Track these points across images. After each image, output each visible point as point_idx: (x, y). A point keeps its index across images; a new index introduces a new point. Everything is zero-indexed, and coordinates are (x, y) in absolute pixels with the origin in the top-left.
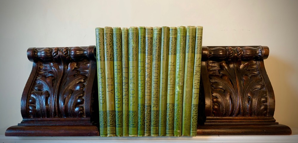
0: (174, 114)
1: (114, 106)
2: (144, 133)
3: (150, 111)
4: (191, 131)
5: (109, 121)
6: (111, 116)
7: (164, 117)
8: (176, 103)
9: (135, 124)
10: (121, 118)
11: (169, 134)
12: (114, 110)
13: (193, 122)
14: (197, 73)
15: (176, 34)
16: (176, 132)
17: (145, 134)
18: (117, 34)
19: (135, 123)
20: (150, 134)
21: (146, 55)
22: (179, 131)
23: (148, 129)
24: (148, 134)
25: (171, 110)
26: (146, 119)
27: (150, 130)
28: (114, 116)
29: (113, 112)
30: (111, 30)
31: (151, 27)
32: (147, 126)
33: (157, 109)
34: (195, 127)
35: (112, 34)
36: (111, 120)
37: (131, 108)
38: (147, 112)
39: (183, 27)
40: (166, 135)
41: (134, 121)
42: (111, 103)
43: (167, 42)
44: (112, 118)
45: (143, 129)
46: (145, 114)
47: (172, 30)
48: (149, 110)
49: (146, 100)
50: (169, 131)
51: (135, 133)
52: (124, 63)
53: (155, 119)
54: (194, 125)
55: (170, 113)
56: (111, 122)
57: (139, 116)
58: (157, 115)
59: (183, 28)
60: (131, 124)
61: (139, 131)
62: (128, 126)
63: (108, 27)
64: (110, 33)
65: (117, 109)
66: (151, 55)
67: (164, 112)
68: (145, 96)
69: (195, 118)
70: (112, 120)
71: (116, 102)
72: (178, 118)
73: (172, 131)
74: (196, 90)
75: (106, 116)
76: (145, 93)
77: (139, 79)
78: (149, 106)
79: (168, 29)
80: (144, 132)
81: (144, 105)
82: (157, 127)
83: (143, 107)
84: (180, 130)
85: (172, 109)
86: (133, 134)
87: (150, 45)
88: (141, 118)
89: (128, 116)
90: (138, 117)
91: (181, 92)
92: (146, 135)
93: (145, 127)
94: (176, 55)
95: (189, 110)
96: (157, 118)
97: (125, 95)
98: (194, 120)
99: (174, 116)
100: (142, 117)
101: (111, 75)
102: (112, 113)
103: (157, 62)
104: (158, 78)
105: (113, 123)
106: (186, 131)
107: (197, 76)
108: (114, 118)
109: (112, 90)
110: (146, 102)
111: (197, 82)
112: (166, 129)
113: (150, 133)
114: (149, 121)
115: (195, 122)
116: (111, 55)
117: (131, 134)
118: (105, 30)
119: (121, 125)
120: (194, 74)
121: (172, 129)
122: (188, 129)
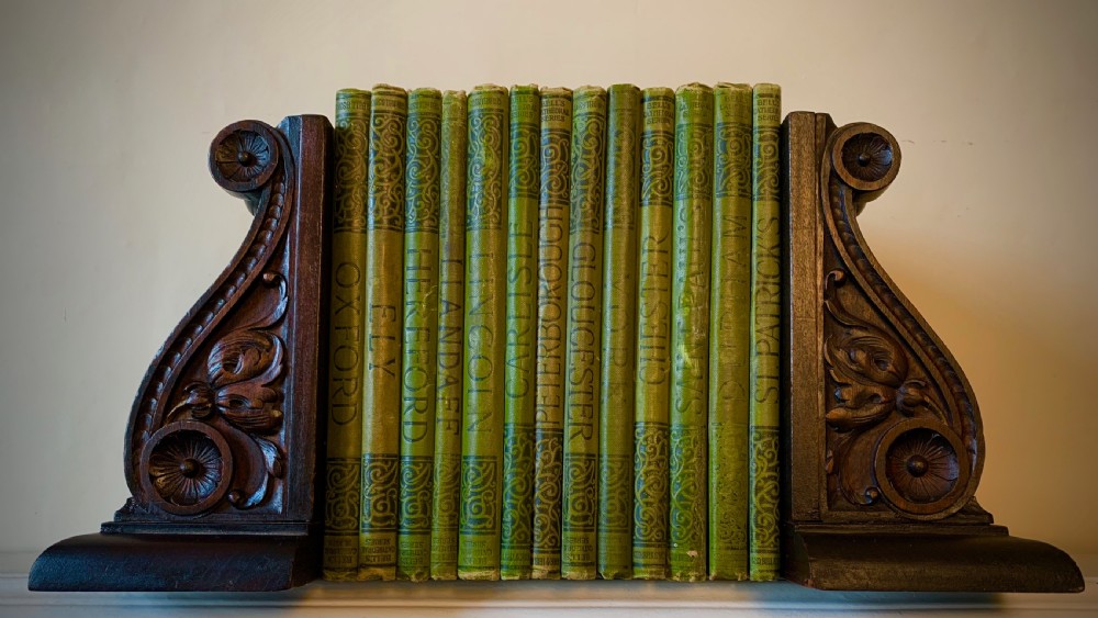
0: (669, 474)
1: (396, 436)
2: (532, 564)
3: (559, 457)
4: (754, 555)
5: (372, 502)
6: (382, 479)
7: (623, 486)
8: (676, 421)
9: (491, 518)
10: (425, 488)
11: (645, 565)
12: (396, 452)
13: (758, 512)
14: (765, 283)
15: (670, 116)
16: (682, 557)
17: (534, 566)
18: (422, 116)
19: (488, 512)
20: (555, 568)
21: (544, 204)
22: (694, 553)
23: (546, 540)
24: (547, 568)
25: (655, 453)
26: (537, 494)
27: (557, 548)
28: (393, 482)
29: (393, 462)
30: (403, 100)
31: (565, 89)
32: (543, 527)
33: (587, 445)
34: (771, 535)
35: (404, 117)
36: (377, 501)
37: (472, 444)
38: (545, 462)
39: (701, 86)
40: (633, 573)
41: (483, 505)
42: (382, 420)
43: (634, 149)
44: (384, 491)
45: (525, 541)
46: (534, 471)
47: (652, 98)
48: (553, 454)
49: (538, 408)
50: (646, 555)
51: (490, 563)
52: (445, 241)
53: (581, 494)
54: (766, 522)
55: (652, 467)
56: (380, 508)
57: (509, 479)
58: (588, 478)
59: (699, 91)
60: (469, 513)
61: (506, 552)
62: (455, 527)
63: (387, 88)
64: (394, 113)
65: (407, 449)
66: (565, 207)
67: (622, 463)
68: (536, 385)
69: (768, 493)
70: (384, 498)
71: (408, 416)
72: (687, 491)
73: (661, 554)
74: (765, 361)
75: (359, 482)
76: (536, 373)
77: (512, 310)
78: (554, 436)
79: (637, 96)
80: (532, 560)
81: (529, 429)
82: (592, 535)
83: (528, 437)
84: (697, 548)
85: (658, 447)
86: (480, 568)
87: (561, 164)
88: (518, 488)
89: (457, 478)
90: (503, 485)
91: (696, 371)
92: (538, 571)
93: (537, 532)
94: (672, 206)
95: (736, 455)
96: (590, 492)
97: (448, 383)
98: (762, 500)
99: (669, 480)
100: (521, 484)
101: (389, 292)
102: (386, 467)
103: (589, 234)
104: (593, 308)
105: (388, 513)
106: (730, 552)
107: (768, 300)
108: (392, 492)
109: (393, 361)
110: (539, 415)
111: (768, 325)
112: (633, 545)
113: (558, 562)
114: (552, 503)
115: (767, 510)
116: (393, 205)
117: (468, 569)
118: (373, 98)
119: (422, 524)
120: (754, 288)
121: (659, 546)
122: (734, 545)
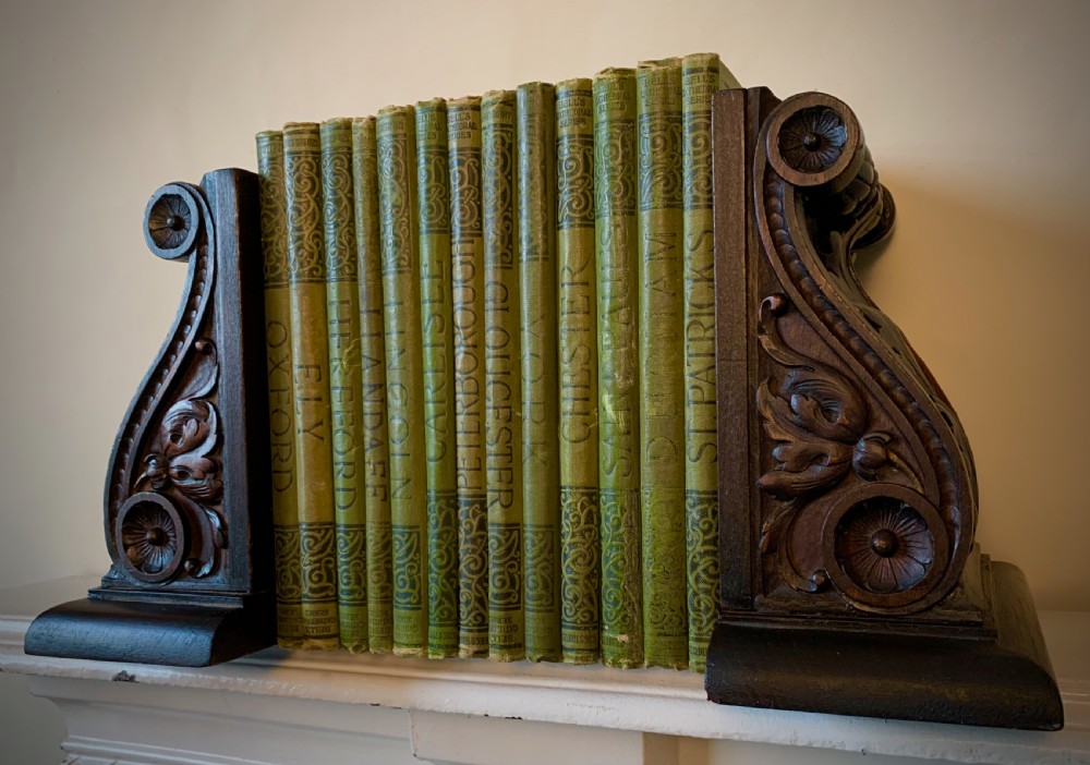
0: (600, 545)
1: (330, 503)
2: (458, 642)
3: (483, 525)
4: (692, 643)
5: (307, 573)
6: (316, 548)
7: (545, 560)
9: (415, 592)
10: (358, 557)
12: (330, 520)
13: (695, 594)
14: (697, 315)
15: (585, 113)
16: (612, 641)
17: (461, 645)
18: (335, 150)
19: (413, 586)
20: (482, 648)
21: (457, 238)
22: (625, 638)
23: (470, 617)
24: (474, 648)
25: (579, 523)
26: (462, 567)
27: (483, 626)
28: (329, 550)
29: (327, 530)
30: (314, 136)
31: (470, 98)
32: (468, 603)
33: (507, 515)
34: (708, 620)
35: (317, 155)
36: (312, 571)
37: (399, 513)
38: (467, 532)
39: (616, 71)
40: (561, 658)
41: (408, 577)
42: (314, 487)
43: (544, 162)
44: (319, 561)
45: (448, 619)
46: (457, 542)
47: (565, 94)
48: (475, 523)
49: (460, 472)
50: (574, 638)
51: (415, 640)
52: (363, 288)
53: (501, 569)
55: (577, 539)
56: (315, 579)
57: (433, 553)
58: (509, 550)
59: (613, 78)
60: (400, 588)
61: (431, 629)
62: (387, 599)
63: (296, 125)
64: (307, 152)
65: (342, 518)
66: (476, 239)
67: (544, 533)
68: (456, 446)
69: (705, 571)
70: (320, 569)
71: (340, 482)
73: (592, 638)
74: (700, 412)
75: (299, 550)
76: (456, 432)
77: (428, 363)
78: (476, 502)
79: (548, 94)
80: (458, 638)
81: (450, 498)
82: (516, 614)
83: (448, 505)
84: (629, 632)
85: (583, 516)
86: (410, 645)
87: (469, 189)
88: (441, 561)
89: (386, 545)
90: (428, 557)
91: (622, 426)
92: (465, 649)
93: (463, 608)
94: (594, 226)
95: (668, 525)
96: (512, 566)
97: (372, 446)
98: (699, 579)
99: (599, 550)
100: (443, 555)
101: (312, 351)
102: (318, 536)
103: (500, 270)
104: (508, 357)
105: (324, 583)
106: (663, 639)
107: (701, 334)
108: (328, 562)
109: (321, 423)
110: (461, 480)
111: (701, 367)
112: (560, 626)
113: (484, 641)
114: (476, 577)
116: (312, 255)
117: (401, 645)
118: (286, 138)
119: (356, 596)
120: (687, 321)
121: (585, 628)
122: (667, 631)
